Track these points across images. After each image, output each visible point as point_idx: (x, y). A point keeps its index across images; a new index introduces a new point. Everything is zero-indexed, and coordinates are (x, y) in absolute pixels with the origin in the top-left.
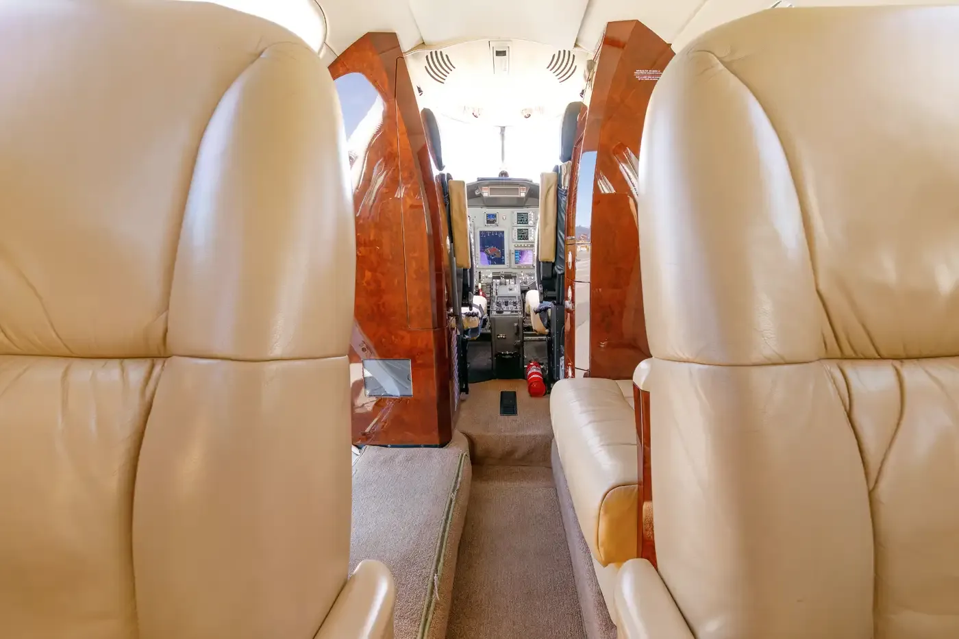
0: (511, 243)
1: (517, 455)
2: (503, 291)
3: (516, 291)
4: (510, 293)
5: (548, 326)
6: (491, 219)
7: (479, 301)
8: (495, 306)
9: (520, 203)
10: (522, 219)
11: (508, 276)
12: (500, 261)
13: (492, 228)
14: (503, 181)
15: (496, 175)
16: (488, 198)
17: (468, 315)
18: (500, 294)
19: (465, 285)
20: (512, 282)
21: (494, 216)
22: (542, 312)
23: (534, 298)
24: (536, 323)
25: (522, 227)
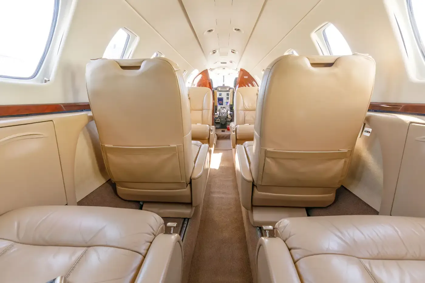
0: (225, 100)
1: (225, 137)
2: (223, 111)
3: (226, 111)
4: (225, 112)
5: (231, 117)
6: (220, 95)
7: (218, 113)
8: (221, 114)
9: (227, 91)
10: (228, 95)
11: (224, 108)
12: (222, 104)
13: (220, 97)
14: (224, 87)
15: (222, 85)
16: (220, 90)
17: (216, 115)
18: (222, 112)
19: (216, 109)
20: (225, 109)
21: (221, 94)
22: (230, 114)
23: (229, 112)
24: (229, 116)
25: (228, 96)
